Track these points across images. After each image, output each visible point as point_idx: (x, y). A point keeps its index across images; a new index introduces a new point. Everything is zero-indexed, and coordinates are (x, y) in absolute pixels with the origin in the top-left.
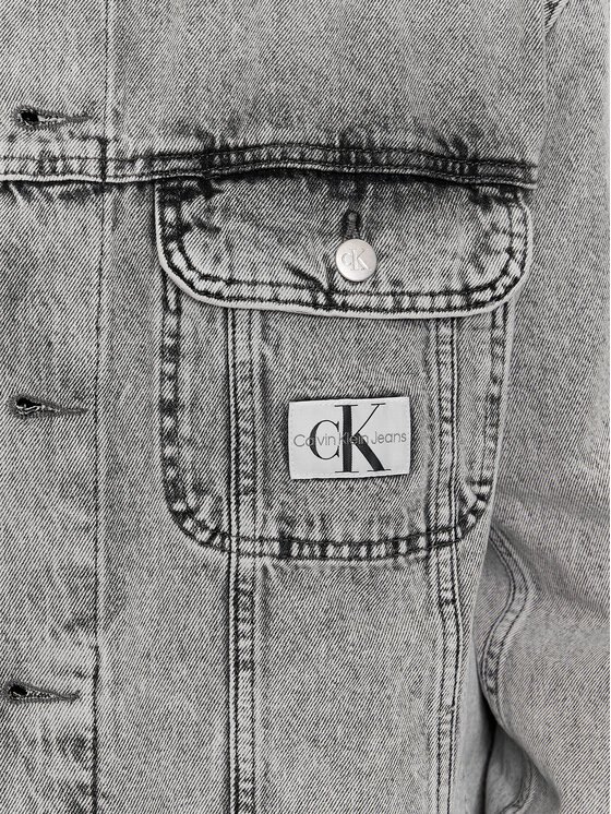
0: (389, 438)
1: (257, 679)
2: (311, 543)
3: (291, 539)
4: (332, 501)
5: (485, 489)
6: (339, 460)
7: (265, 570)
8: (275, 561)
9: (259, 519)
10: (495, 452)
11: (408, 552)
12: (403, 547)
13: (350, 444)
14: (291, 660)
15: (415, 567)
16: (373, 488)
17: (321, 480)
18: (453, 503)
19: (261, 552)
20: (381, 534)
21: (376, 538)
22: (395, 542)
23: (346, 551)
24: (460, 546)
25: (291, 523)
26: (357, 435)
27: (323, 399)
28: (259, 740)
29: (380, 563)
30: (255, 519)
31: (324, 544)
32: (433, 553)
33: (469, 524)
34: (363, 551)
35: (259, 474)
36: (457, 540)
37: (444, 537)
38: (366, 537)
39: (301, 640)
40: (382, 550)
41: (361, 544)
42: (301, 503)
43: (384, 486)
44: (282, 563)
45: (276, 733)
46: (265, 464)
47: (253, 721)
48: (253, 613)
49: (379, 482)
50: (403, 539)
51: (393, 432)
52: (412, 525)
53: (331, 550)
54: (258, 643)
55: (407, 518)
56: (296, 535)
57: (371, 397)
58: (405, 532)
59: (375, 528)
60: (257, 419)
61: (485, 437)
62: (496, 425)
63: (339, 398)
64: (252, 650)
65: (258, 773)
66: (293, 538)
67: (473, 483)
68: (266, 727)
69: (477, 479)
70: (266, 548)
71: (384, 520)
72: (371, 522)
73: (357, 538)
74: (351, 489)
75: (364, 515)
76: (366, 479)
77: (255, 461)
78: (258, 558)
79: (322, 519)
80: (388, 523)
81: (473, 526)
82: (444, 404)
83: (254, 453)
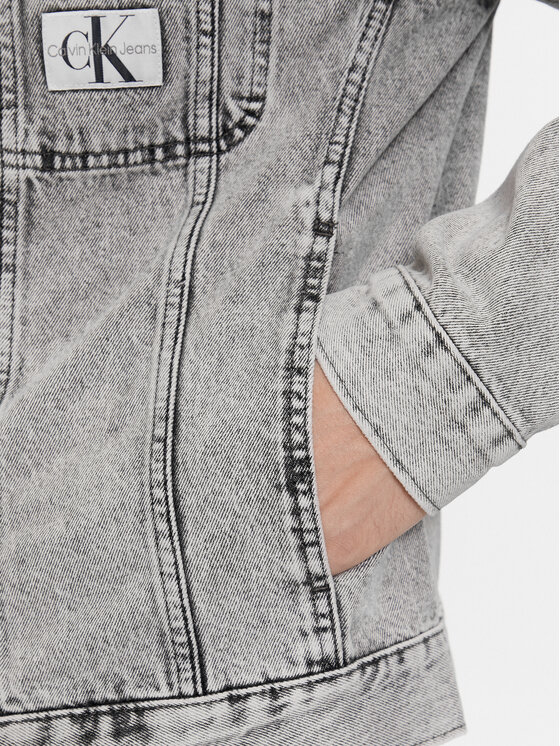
0: (139, 49)
1: (19, 280)
2: (72, 156)
3: (53, 153)
4: (88, 114)
5: (255, 106)
6: (91, 71)
7: (29, 182)
8: (39, 173)
9: (21, 133)
10: (267, 69)
11: (166, 159)
12: (159, 154)
13: (101, 55)
14: (48, 261)
15: (173, 174)
16: (126, 99)
17: (77, 91)
18: (214, 116)
19: (24, 165)
20: (136, 142)
21: (131, 146)
22: (152, 149)
23: (105, 160)
24: (223, 158)
25: (52, 137)
26: (107, 45)
27: (74, 10)
28: (17, 336)
29: (137, 169)
30: (16, 132)
31: (84, 156)
32: (192, 161)
33: (236, 138)
34: (121, 159)
35: (20, 89)
36: (220, 152)
37: (204, 147)
38: (123, 145)
39: (59, 245)
40: (138, 156)
41: (118, 152)
42: (60, 117)
43: (137, 97)
44: (46, 175)
45: (33, 329)
46: (25, 79)
47: (13, 319)
48: (16, 221)
49: (131, 93)
50: (159, 146)
51: (143, 43)
52: (167, 133)
53: (91, 161)
54: (20, 249)
55: (161, 126)
56: (57, 149)
57: (120, 8)
58: (160, 140)
59: (130, 137)
60: (16, 33)
61: (254, 53)
62: (268, 42)
63: (88, 9)
64: (15, 255)
65: (14, 366)
66: (55, 152)
67: (242, 98)
68: (24, 324)
69: (247, 95)
70: (29, 161)
71: (140, 129)
72: (125, 132)
73: (114, 147)
74: (105, 100)
75: (119, 125)
76: (118, 90)
77: (15, 77)
78: (21, 170)
79: (81, 133)
80: (142, 132)
81: (241, 140)
82: (203, 17)
83: (15, 68)
